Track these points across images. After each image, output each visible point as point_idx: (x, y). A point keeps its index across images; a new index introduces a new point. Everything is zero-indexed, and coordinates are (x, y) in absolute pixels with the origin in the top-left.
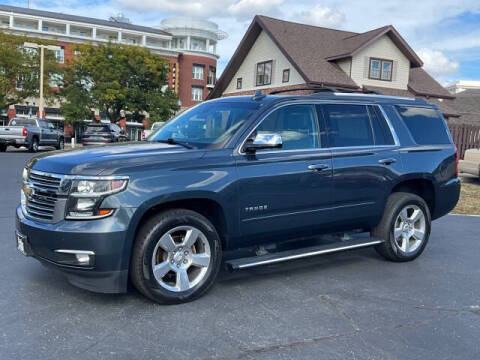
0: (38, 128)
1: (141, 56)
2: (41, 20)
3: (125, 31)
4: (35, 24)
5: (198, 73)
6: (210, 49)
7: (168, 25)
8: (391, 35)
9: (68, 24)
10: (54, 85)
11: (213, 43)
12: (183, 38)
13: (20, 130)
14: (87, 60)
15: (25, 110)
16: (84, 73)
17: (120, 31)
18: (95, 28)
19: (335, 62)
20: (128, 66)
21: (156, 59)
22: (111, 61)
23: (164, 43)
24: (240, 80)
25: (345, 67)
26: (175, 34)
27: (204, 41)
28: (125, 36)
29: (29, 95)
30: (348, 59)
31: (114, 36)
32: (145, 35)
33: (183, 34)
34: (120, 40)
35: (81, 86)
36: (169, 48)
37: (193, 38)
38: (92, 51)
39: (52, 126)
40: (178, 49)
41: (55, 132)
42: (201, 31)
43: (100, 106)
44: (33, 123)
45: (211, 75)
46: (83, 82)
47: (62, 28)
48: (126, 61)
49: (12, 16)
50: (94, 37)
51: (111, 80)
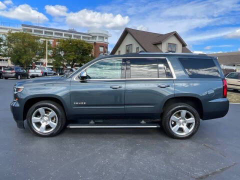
0: (46, 70)
1: (82, 43)
2: (44, 30)
3: (75, 34)
4: (42, 32)
5: (101, 49)
6: (106, 40)
7: (90, 32)
8: (175, 35)
9: (54, 32)
10: (50, 54)
11: (107, 38)
12: (96, 37)
13: (40, 71)
14: (62, 45)
15: (39, 64)
16: (61, 49)
17: (73, 34)
18: (64, 33)
19: (155, 45)
20: (77, 47)
21: (88, 44)
22: (71, 45)
23: (89, 38)
24: (119, 52)
25: (159, 46)
26: (93, 35)
27: (103, 37)
28: (74, 36)
29: (42, 58)
30: (160, 43)
31: (70, 36)
32: (82, 36)
33: (96, 35)
34: (73, 38)
35: (60, 54)
36: (91, 40)
37: (99, 37)
38: (64, 41)
39: (51, 69)
40: (94, 41)
41: (52, 72)
42: (102, 34)
43: (67, 62)
44: (44, 69)
45: (106, 50)
46: (61, 53)
47: (52, 33)
48: (77, 45)
49: (33, 29)
50: (63, 37)
51: (71, 52)
